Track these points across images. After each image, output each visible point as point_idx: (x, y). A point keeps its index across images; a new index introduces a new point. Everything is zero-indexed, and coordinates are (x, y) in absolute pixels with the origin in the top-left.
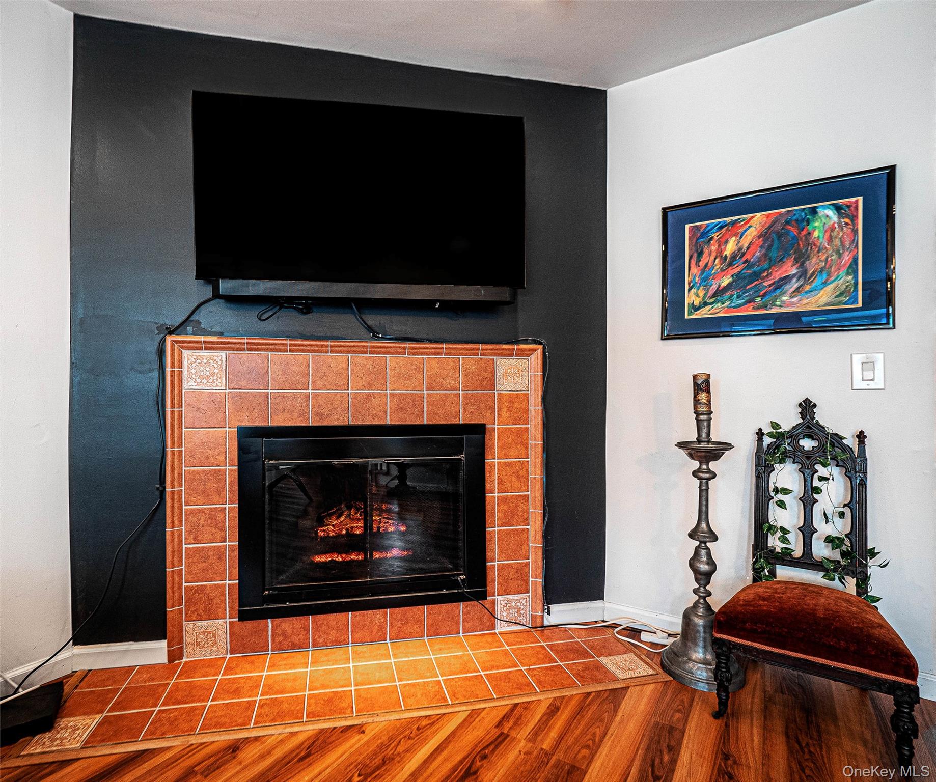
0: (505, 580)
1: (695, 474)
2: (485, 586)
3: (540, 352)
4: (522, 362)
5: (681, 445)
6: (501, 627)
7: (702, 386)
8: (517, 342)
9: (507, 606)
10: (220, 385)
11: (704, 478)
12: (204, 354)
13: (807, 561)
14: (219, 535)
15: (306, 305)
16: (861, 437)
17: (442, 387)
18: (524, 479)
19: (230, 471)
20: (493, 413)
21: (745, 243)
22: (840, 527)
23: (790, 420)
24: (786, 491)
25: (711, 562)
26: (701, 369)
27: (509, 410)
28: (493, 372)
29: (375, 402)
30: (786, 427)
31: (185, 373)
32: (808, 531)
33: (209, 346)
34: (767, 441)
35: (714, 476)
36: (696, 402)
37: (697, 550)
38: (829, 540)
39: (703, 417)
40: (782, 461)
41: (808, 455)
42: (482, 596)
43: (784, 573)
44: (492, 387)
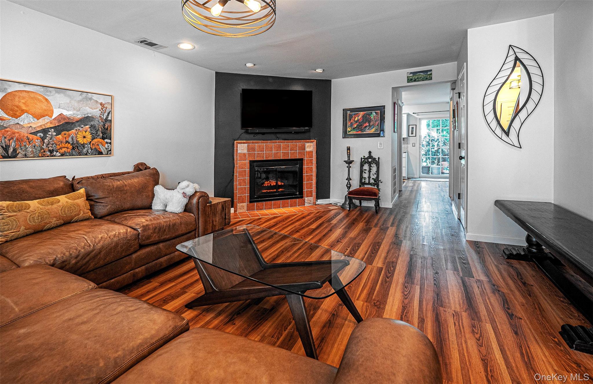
0: (307, 194)
1: (347, 167)
2: (303, 195)
3: (315, 141)
4: (312, 144)
5: (344, 161)
6: (306, 205)
7: (349, 149)
8: (310, 139)
9: (308, 200)
10: (246, 151)
11: (349, 167)
12: (242, 145)
13: (369, 184)
14: (245, 184)
15: (263, 134)
16: (379, 158)
17: (293, 150)
18: (312, 171)
19: (247, 170)
20: (305, 156)
21: (359, 118)
22: (375, 177)
23: (367, 155)
24: (366, 170)
25: (350, 184)
26: (348, 145)
27: (308, 155)
28: (305, 146)
29: (279, 154)
30: (366, 157)
31: (238, 149)
32: (369, 177)
33: (244, 143)
34: (363, 160)
35: (351, 167)
36: (347, 152)
37: (348, 182)
38: (373, 179)
39: (349, 155)
40: (365, 164)
41: (370, 162)
42: (302, 197)
43: (365, 186)
44: (304, 149)
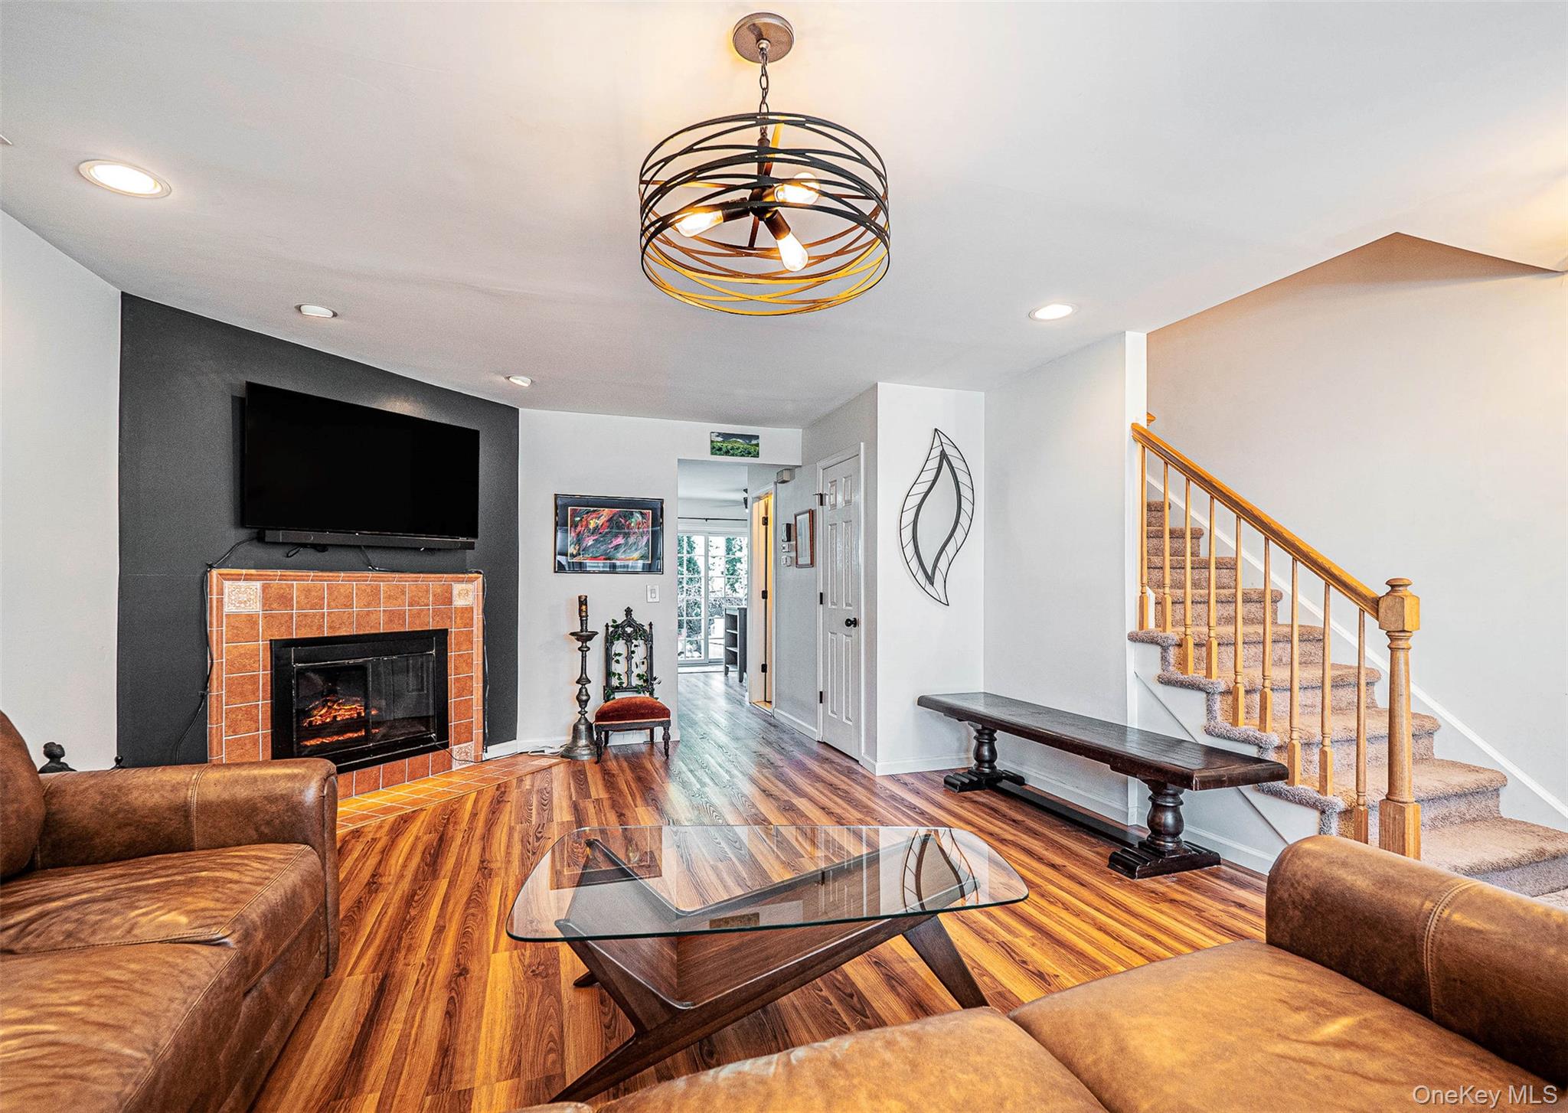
0: (458, 733)
1: (579, 649)
2: (448, 739)
3: (481, 579)
4: (470, 586)
5: (572, 634)
6: (456, 766)
7: (583, 602)
8: (467, 572)
9: (460, 753)
10: (256, 607)
11: (583, 650)
12: (242, 583)
13: (629, 689)
14: (254, 726)
15: (321, 548)
16: (651, 625)
17: (418, 604)
18: (470, 665)
19: (263, 674)
20: (451, 621)
21: (600, 522)
22: (642, 669)
23: (621, 619)
24: (620, 655)
25: (587, 695)
26: (583, 594)
27: (461, 619)
28: (451, 593)
29: (373, 617)
30: (619, 622)
31: (226, 600)
32: (629, 672)
33: (248, 578)
34: (611, 629)
35: (589, 649)
36: (580, 611)
37: (581, 690)
38: (638, 675)
39: (583, 620)
40: (618, 639)
41: (629, 635)
42: (446, 746)
43: (618, 696)
44: (451, 603)
